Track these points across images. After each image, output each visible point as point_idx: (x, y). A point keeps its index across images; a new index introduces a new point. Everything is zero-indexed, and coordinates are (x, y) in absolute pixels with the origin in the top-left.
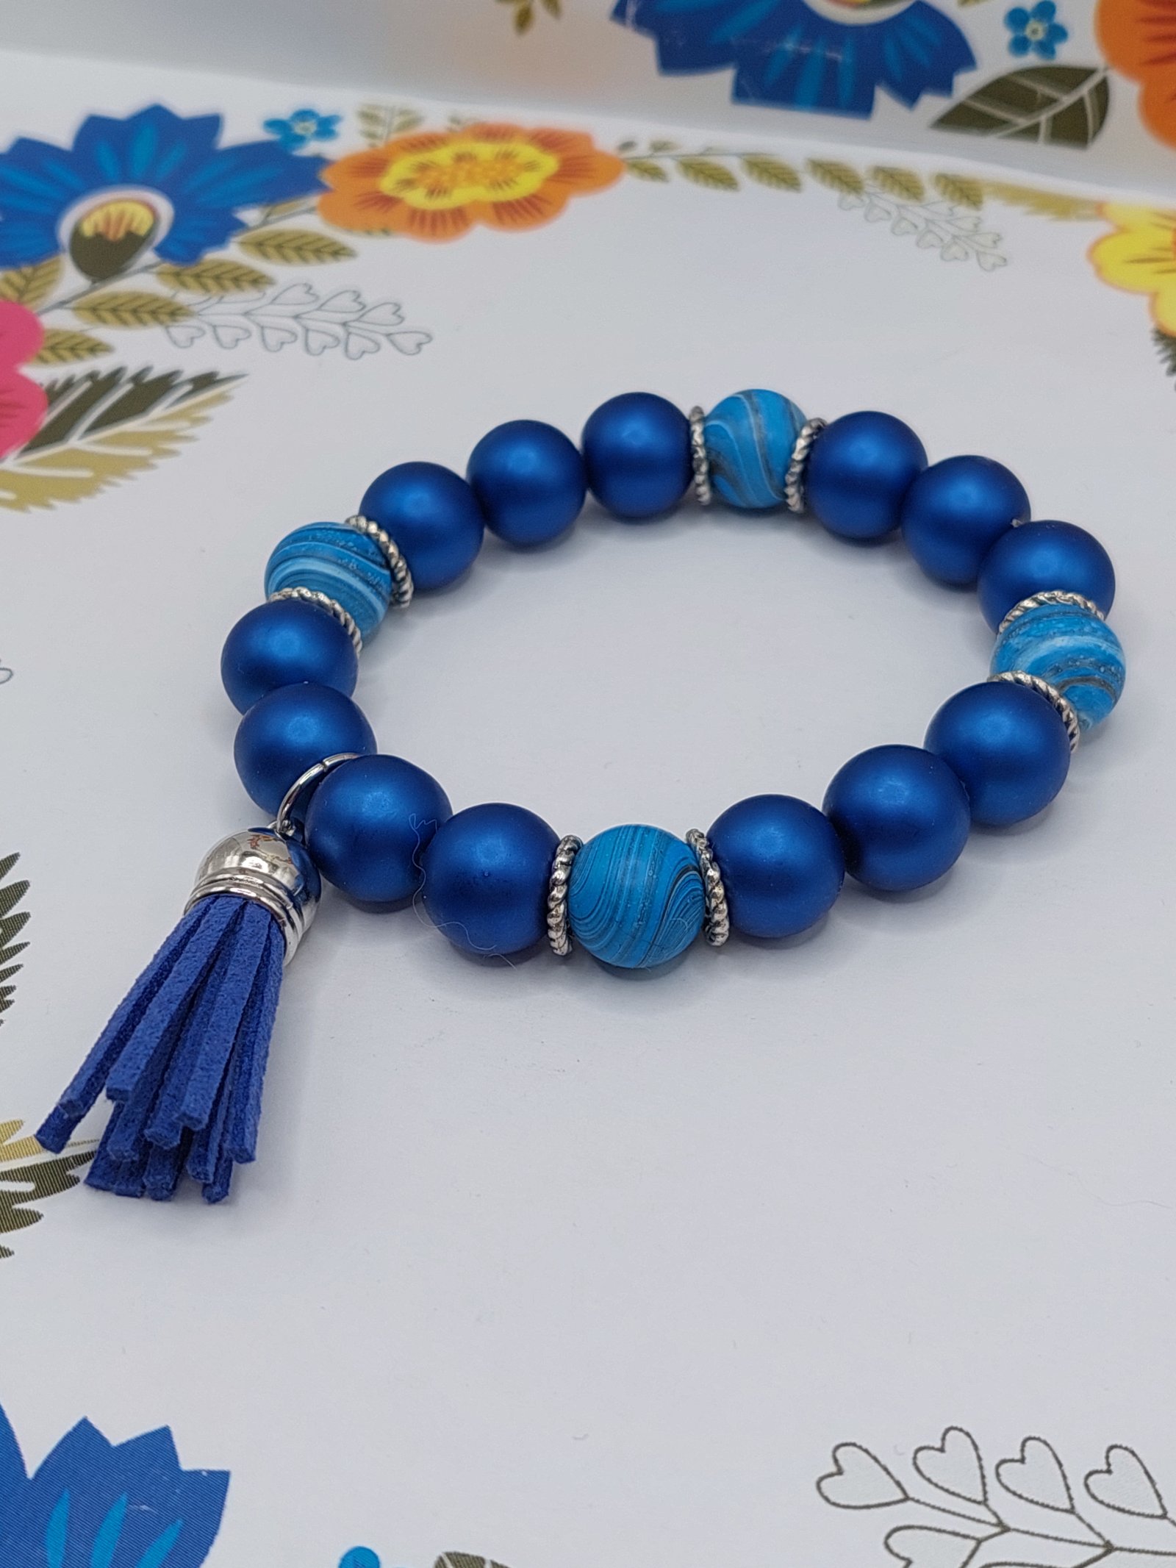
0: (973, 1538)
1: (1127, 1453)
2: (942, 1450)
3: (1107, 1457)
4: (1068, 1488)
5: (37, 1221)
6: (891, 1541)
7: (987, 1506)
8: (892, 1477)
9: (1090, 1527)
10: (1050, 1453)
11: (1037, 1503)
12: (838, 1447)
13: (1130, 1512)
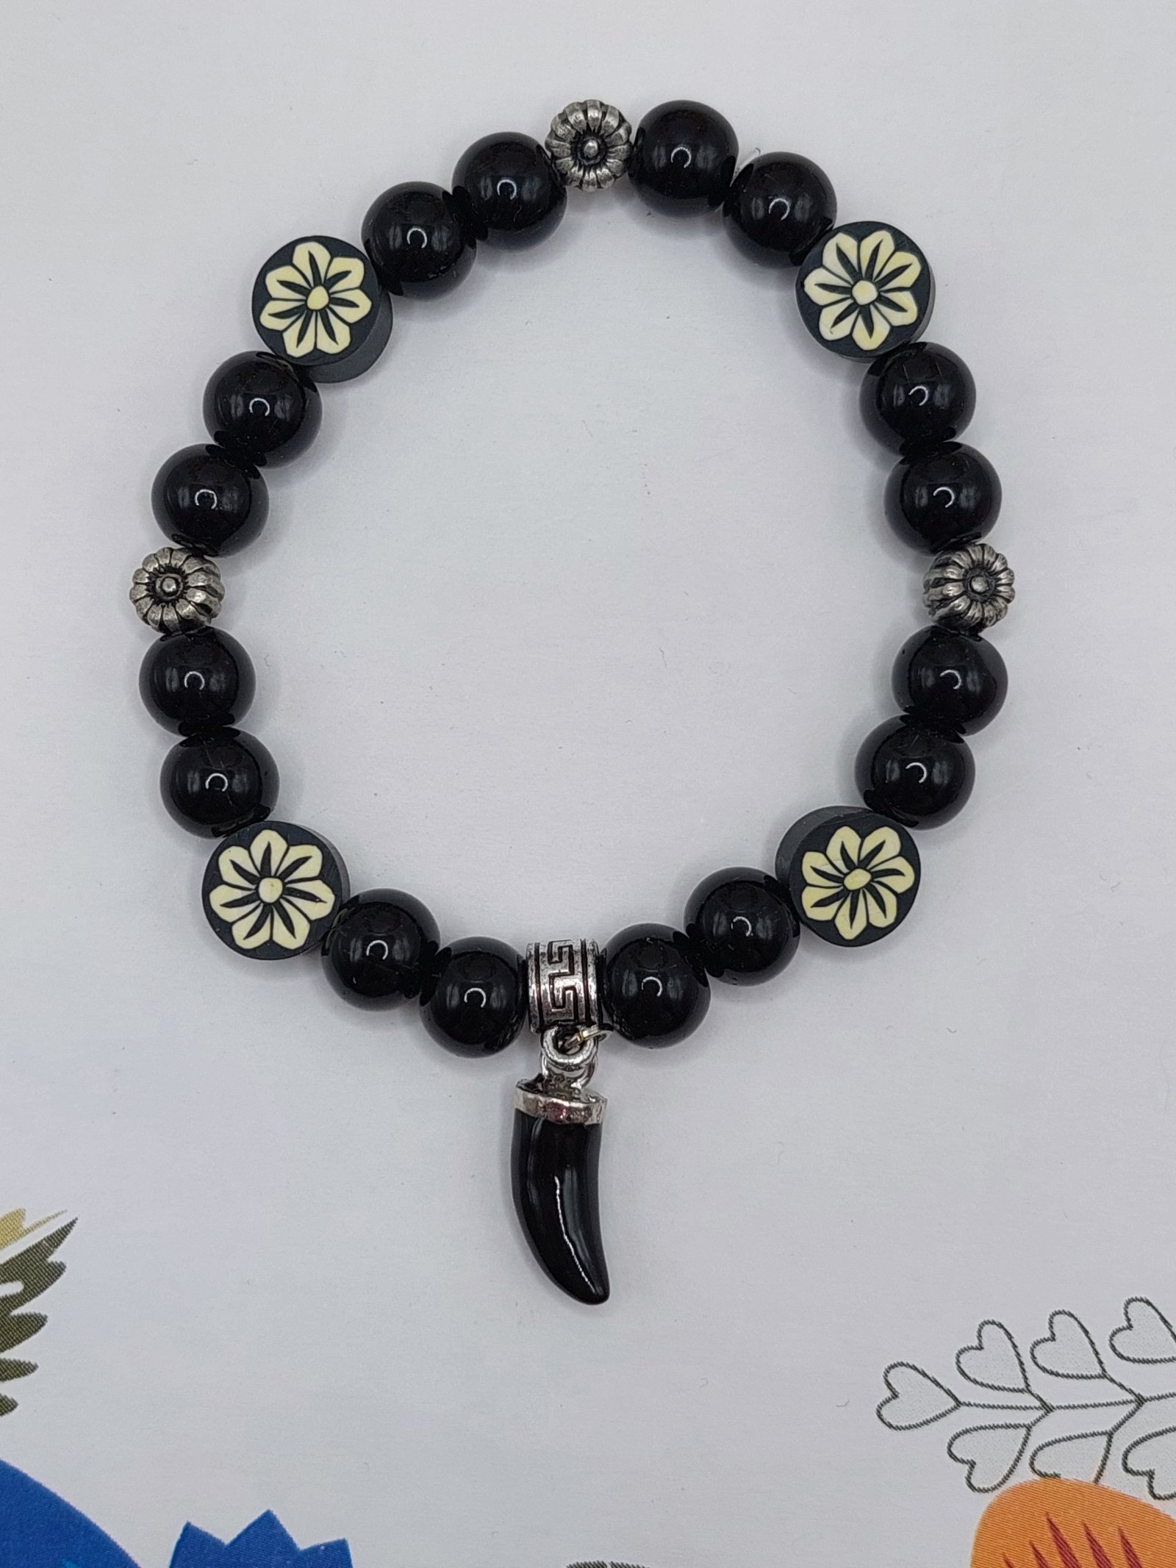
0: (1025, 1426)
1: (1143, 1304)
2: (980, 1348)
3: (1126, 1313)
4: (1097, 1353)
5: (43, 1325)
6: (953, 1450)
7: (1030, 1392)
8: (941, 1387)
9: (1121, 1386)
10: (1076, 1324)
11: (1072, 1377)
12: (887, 1371)
13: (1155, 1362)
